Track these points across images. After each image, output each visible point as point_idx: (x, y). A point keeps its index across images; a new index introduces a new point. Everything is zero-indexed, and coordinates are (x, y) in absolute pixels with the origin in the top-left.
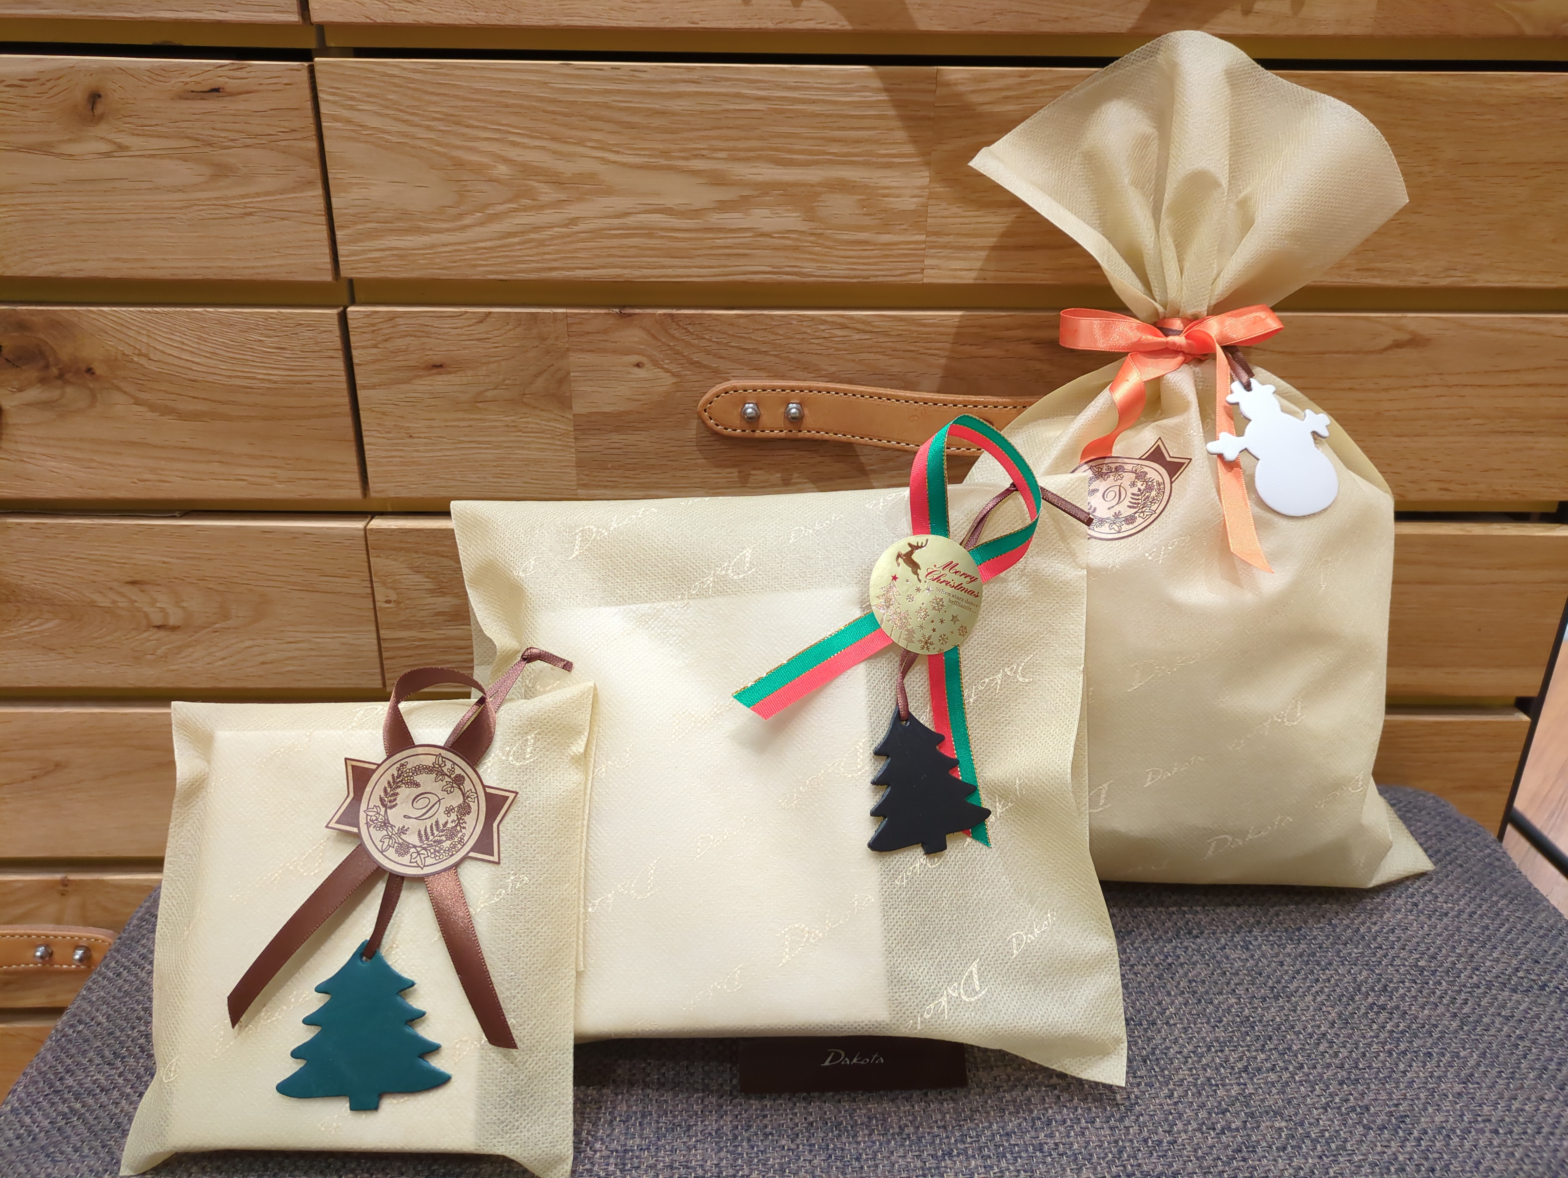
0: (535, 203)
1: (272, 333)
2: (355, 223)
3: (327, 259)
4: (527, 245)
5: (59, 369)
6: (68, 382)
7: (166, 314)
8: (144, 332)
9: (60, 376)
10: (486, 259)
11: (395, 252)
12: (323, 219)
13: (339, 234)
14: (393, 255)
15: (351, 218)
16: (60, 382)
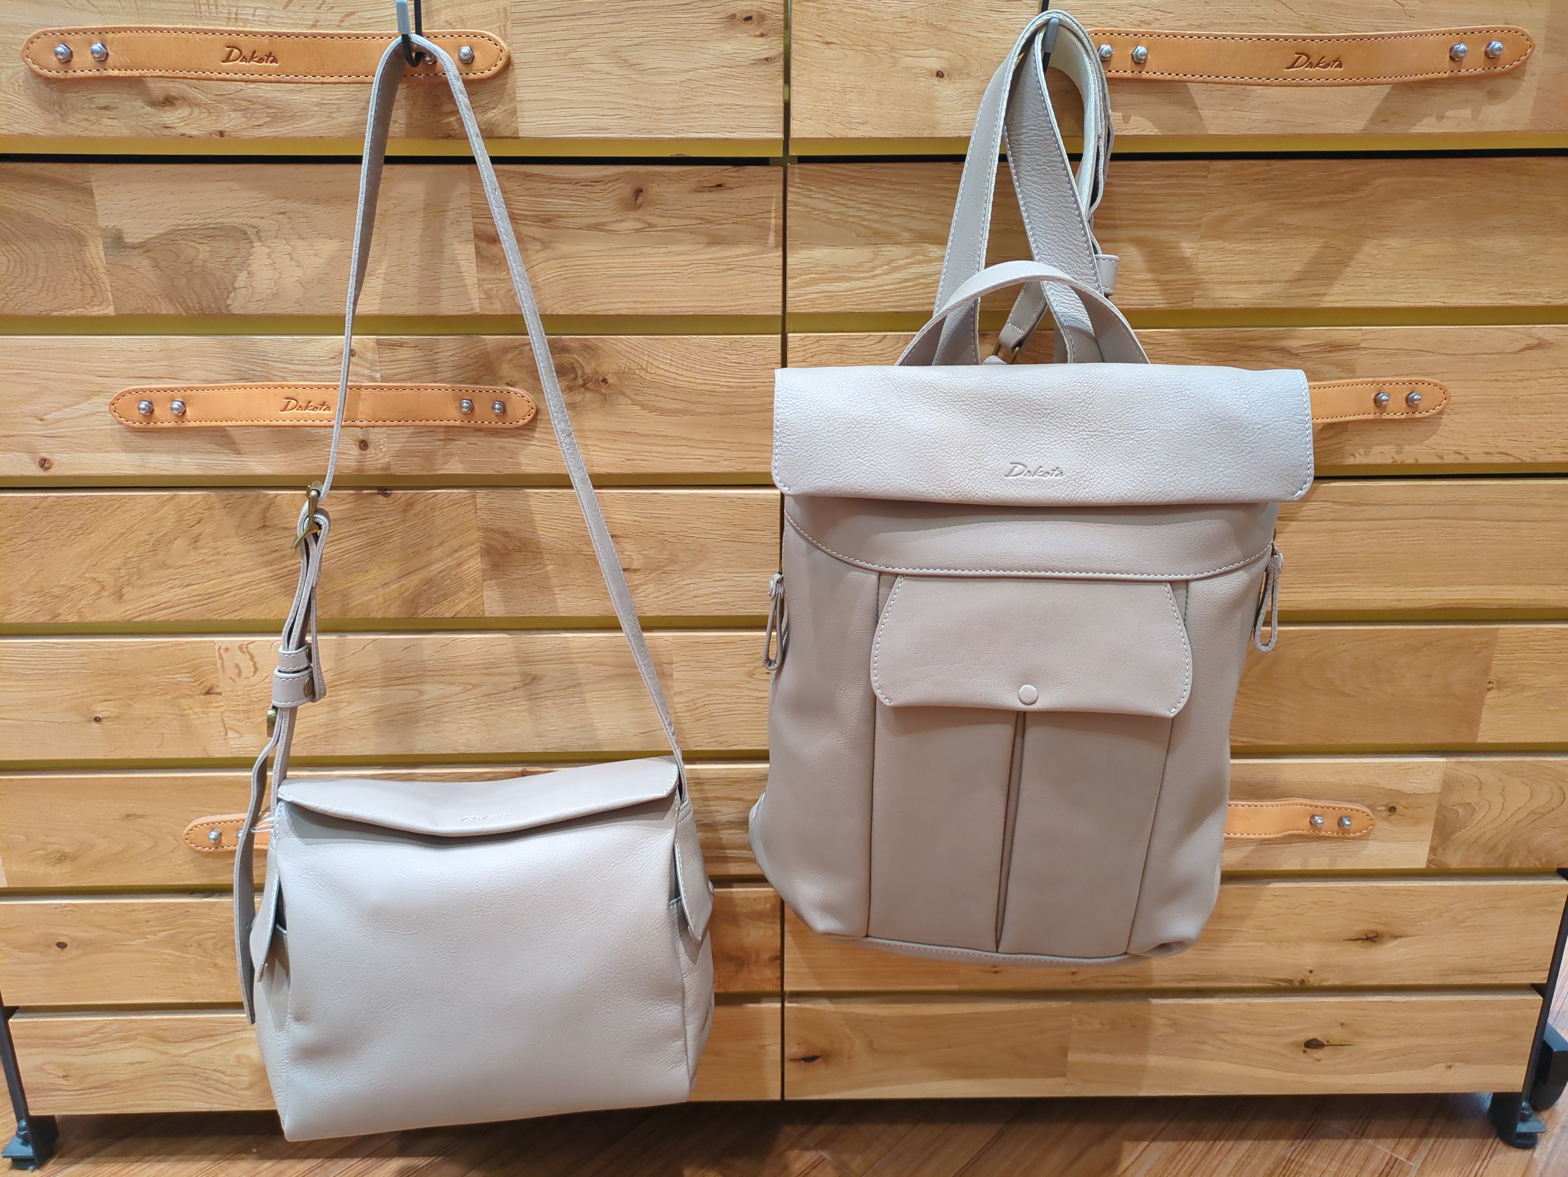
0: (927, 258)
1: (733, 352)
2: (801, 275)
3: (780, 299)
4: (917, 287)
5: (584, 380)
6: (587, 389)
7: (665, 339)
8: (647, 353)
9: (584, 386)
10: (887, 298)
11: (826, 294)
12: (780, 272)
13: (789, 283)
14: (824, 296)
15: (799, 271)
16: (583, 389)
